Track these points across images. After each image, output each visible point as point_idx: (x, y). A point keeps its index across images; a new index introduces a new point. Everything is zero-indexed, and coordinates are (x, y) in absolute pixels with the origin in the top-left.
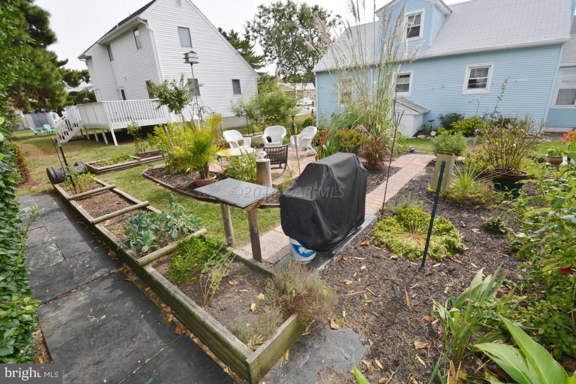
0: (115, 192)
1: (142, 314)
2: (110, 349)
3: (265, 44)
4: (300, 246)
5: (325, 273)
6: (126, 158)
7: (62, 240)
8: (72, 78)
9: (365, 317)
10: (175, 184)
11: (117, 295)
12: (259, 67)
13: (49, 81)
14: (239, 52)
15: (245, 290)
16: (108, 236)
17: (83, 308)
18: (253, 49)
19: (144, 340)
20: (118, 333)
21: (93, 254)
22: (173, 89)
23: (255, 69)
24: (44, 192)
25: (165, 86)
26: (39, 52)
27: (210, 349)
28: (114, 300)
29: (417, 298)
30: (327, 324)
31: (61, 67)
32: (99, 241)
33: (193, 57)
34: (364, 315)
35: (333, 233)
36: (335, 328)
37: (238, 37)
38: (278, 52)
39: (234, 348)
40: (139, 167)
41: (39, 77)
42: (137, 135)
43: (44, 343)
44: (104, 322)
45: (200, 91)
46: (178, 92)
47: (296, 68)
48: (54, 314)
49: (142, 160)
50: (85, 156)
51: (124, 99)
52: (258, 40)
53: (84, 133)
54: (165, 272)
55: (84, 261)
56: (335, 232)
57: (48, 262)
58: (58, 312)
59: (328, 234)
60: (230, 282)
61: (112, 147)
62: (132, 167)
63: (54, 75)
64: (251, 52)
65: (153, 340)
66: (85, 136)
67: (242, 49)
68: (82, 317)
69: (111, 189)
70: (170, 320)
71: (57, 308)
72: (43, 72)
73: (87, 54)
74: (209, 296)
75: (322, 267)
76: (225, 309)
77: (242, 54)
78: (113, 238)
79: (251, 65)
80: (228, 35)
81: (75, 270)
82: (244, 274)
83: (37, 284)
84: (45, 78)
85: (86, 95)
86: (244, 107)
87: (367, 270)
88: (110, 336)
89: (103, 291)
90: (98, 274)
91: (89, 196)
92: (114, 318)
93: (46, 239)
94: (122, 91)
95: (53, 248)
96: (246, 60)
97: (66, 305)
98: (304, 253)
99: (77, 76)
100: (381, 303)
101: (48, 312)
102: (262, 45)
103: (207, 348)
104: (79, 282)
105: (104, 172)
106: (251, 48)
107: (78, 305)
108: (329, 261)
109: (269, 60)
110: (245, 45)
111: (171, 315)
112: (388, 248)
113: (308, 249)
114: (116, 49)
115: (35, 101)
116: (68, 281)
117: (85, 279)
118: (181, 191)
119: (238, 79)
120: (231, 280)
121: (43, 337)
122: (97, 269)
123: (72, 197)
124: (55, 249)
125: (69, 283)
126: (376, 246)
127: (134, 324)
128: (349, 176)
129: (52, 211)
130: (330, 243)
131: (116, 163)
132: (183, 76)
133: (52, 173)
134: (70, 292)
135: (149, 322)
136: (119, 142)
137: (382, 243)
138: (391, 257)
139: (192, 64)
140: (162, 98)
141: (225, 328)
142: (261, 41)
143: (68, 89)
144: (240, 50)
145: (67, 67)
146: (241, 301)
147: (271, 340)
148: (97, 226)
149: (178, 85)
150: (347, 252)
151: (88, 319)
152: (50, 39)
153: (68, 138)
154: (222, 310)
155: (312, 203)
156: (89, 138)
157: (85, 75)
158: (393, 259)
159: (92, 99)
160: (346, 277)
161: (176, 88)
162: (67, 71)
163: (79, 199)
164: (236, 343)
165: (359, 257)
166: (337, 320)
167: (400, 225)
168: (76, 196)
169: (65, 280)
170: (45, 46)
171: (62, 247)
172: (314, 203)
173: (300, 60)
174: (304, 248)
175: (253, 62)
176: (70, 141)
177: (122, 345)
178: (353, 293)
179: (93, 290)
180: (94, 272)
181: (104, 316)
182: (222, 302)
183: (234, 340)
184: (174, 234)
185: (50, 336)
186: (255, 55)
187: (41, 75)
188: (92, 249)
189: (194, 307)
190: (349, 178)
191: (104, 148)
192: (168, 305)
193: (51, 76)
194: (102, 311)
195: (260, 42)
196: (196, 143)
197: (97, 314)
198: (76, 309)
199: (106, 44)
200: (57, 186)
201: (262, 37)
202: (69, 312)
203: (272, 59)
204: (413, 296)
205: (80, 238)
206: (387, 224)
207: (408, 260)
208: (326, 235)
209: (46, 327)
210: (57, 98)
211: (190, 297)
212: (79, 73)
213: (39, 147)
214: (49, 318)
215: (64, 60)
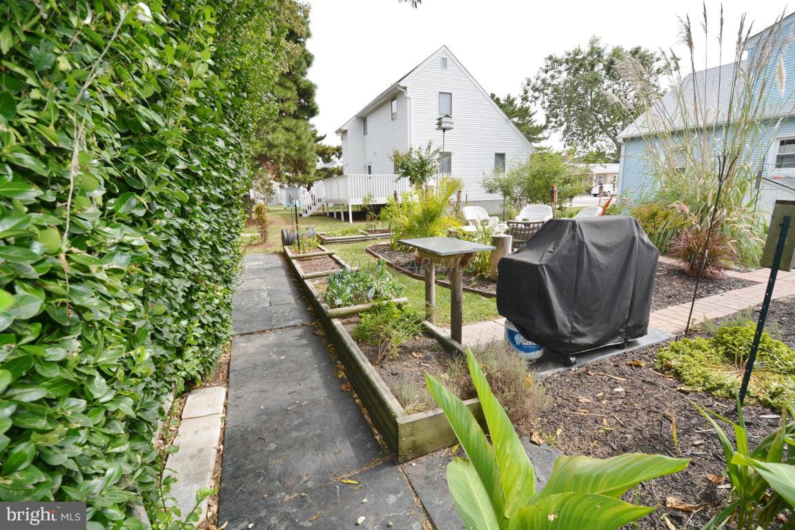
0: (333, 258)
1: (316, 364)
2: (278, 384)
3: (549, 106)
4: (517, 333)
5: (550, 380)
6: (355, 232)
7: (273, 290)
8: (325, 154)
9: (592, 445)
10: (393, 260)
11: (302, 343)
12: (540, 140)
13: (304, 151)
14: (514, 123)
15: (428, 365)
16: (312, 290)
17: (270, 346)
18: (534, 118)
19: (309, 385)
20: (289, 374)
21: (295, 306)
22: (417, 158)
23: (533, 143)
24: (276, 253)
25: (409, 155)
26: (301, 123)
27: (368, 413)
28: (297, 347)
29: (702, 447)
30: (526, 435)
31: (319, 143)
32: (304, 297)
33: (447, 122)
34: (593, 442)
35: (573, 327)
36: (537, 442)
37: (515, 103)
38: (566, 115)
39: (388, 406)
40: (365, 243)
41: (297, 148)
42: (371, 209)
43: (229, 364)
44: (281, 362)
45: (452, 167)
46: (422, 161)
47: (593, 137)
48: (245, 345)
49: (369, 235)
50: (319, 229)
51: (370, 173)
52: (539, 102)
53: (325, 211)
54: (350, 330)
55: (285, 310)
56: (580, 328)
57: (257, 304)
58: (249, 344)
59: (565, 325)
60: (414, 354)
61: (346, 224)
62: (357, 241)
63: (309, 147)
64: (530, 121)
65: (317, 388)
66: (326, 214)
67: (518, 118)
68: (265, 352)
69: (330, 255)
70: (340, 376)
71: (249, 341)
72: (301, 142)
73: (344, 128)
74: (384, 357)
75: (548, 373)
76: (397, 374)
77: (517, 125)
78: (315, 292)
79: (527, 138)
80: (502, 102)
81: (275, 315)
82: (434, 351)
83: (242, 319)
84: (301, 149)
85: (336, 171)
86: (499, 181)
87: (623, 395)
88: (282, 373)
89: (291, 337)
90: (292, 323)
91: (308, 258)
92: (292, 360)
93: (262, 287)
94: (370, 167)
95: (265, 295)
96: (522, 132)
97: (257, 341)
98: (521, 344)
99: (331, 152)
100: (629, 436)
101: (241, 342)
102: (544, 108)
103: (366, 411)
104: (275, 325)
105: (331, 243)
106: (530, 116)
107: (267, 343)
108: (561, 369)
109: (553, 127)
110: (524, 113)
111: (343, 373)
112: (678, 375)
113: (529, 339)
114: (371, 122)
115: (291, 175)
116: (265, 322)
117: (280, 324)
118: (398, 267)
119: (503, 152)
120: (416, 352)
121: (230, 360)
122: (294, 318)
123: (294, 255)
124: (266, 296)
125: (266, 324)
126: (656, 370)
127: (306, 370)
128: (617, 246)
129: (276, 268)
130: (567, 341)
131: (344, 235)
132: (430, 143)
133: (285, 235)
134: (264, 331)
135: (320, 372)
136: (354, 220)
137: (669, 368)
138: (678, 388)
139: (444, 130)
140: (404, 169)
141: (388, 389)
142: (544, 102)
143: (320, 164)
144: (515, 120)
145: (324, 143)
146: (418, 373)
147: (435, 412)
148: (306, 281)
149: (423, 154)
150: (599, 366)
151: (270, 356)
152: (312, 112)
153: (310, 212)
154: (393, 374)
155: (539, 268)
156: (328, 215)
157: (338, 151)
158: (681, 391)
159: (340, 173)
160: (583, 393)
161: (421, 158)
162: (324, 146)
163: (300, 259)
164: (393, 404)
165: (618, 376)
166: (544, 434)
167: (717, 352)
168: (298, 255)
169: (264, 321)
170: (308, 119)
171: (272, 296)
172: (543, 269)
173: (601, 126)
174: (522, 337)
175: (531, 133)
176: (311, 216)
177: (289, 383)
178: (585, 413)
179: (283, 335)
180: (290, 320)
181: (284, 357)
182: (396, 367)
183: (392, 400)
184: (371, 294)
185: (235, 360)
186: (535, 125)
187: (298, 146)
188: (296, 302)
189: (364, 361)
190: (616, 251)
191: (339, 224)
192: (343, 363)
193: (307, 147)
194: (284, 352)
195: (542, 104)
196: (424, 211)
197: (278, 354)
198: (263, 346)
199: (362, 118)
200: (286, 248)
201: (546, 97)
202: (257, 346)
203: (556, 125)
204: (697, 443)
205: (290, 291)
206: (690, 346)
207: (710, 399)
208: (559, 324)
209: (234, 353)
210: (308, 169)
211: (365, 354)
212: (334, 149)
213: (284, 218)
214: (240, 347)
215: (323, 135)
